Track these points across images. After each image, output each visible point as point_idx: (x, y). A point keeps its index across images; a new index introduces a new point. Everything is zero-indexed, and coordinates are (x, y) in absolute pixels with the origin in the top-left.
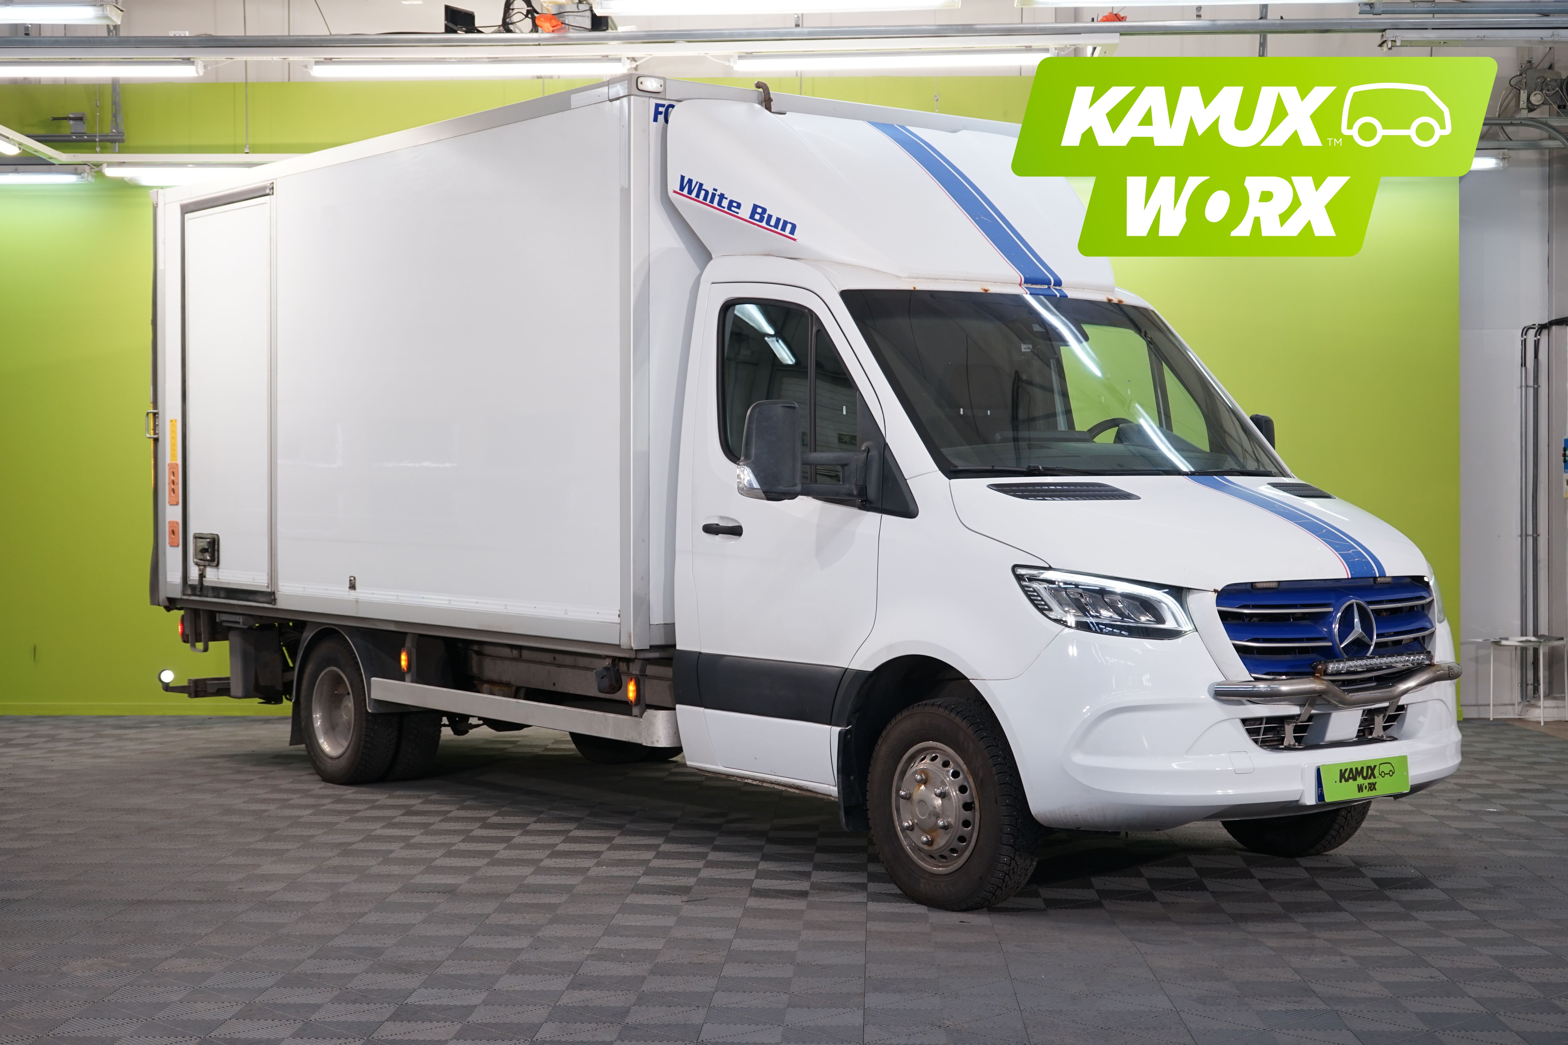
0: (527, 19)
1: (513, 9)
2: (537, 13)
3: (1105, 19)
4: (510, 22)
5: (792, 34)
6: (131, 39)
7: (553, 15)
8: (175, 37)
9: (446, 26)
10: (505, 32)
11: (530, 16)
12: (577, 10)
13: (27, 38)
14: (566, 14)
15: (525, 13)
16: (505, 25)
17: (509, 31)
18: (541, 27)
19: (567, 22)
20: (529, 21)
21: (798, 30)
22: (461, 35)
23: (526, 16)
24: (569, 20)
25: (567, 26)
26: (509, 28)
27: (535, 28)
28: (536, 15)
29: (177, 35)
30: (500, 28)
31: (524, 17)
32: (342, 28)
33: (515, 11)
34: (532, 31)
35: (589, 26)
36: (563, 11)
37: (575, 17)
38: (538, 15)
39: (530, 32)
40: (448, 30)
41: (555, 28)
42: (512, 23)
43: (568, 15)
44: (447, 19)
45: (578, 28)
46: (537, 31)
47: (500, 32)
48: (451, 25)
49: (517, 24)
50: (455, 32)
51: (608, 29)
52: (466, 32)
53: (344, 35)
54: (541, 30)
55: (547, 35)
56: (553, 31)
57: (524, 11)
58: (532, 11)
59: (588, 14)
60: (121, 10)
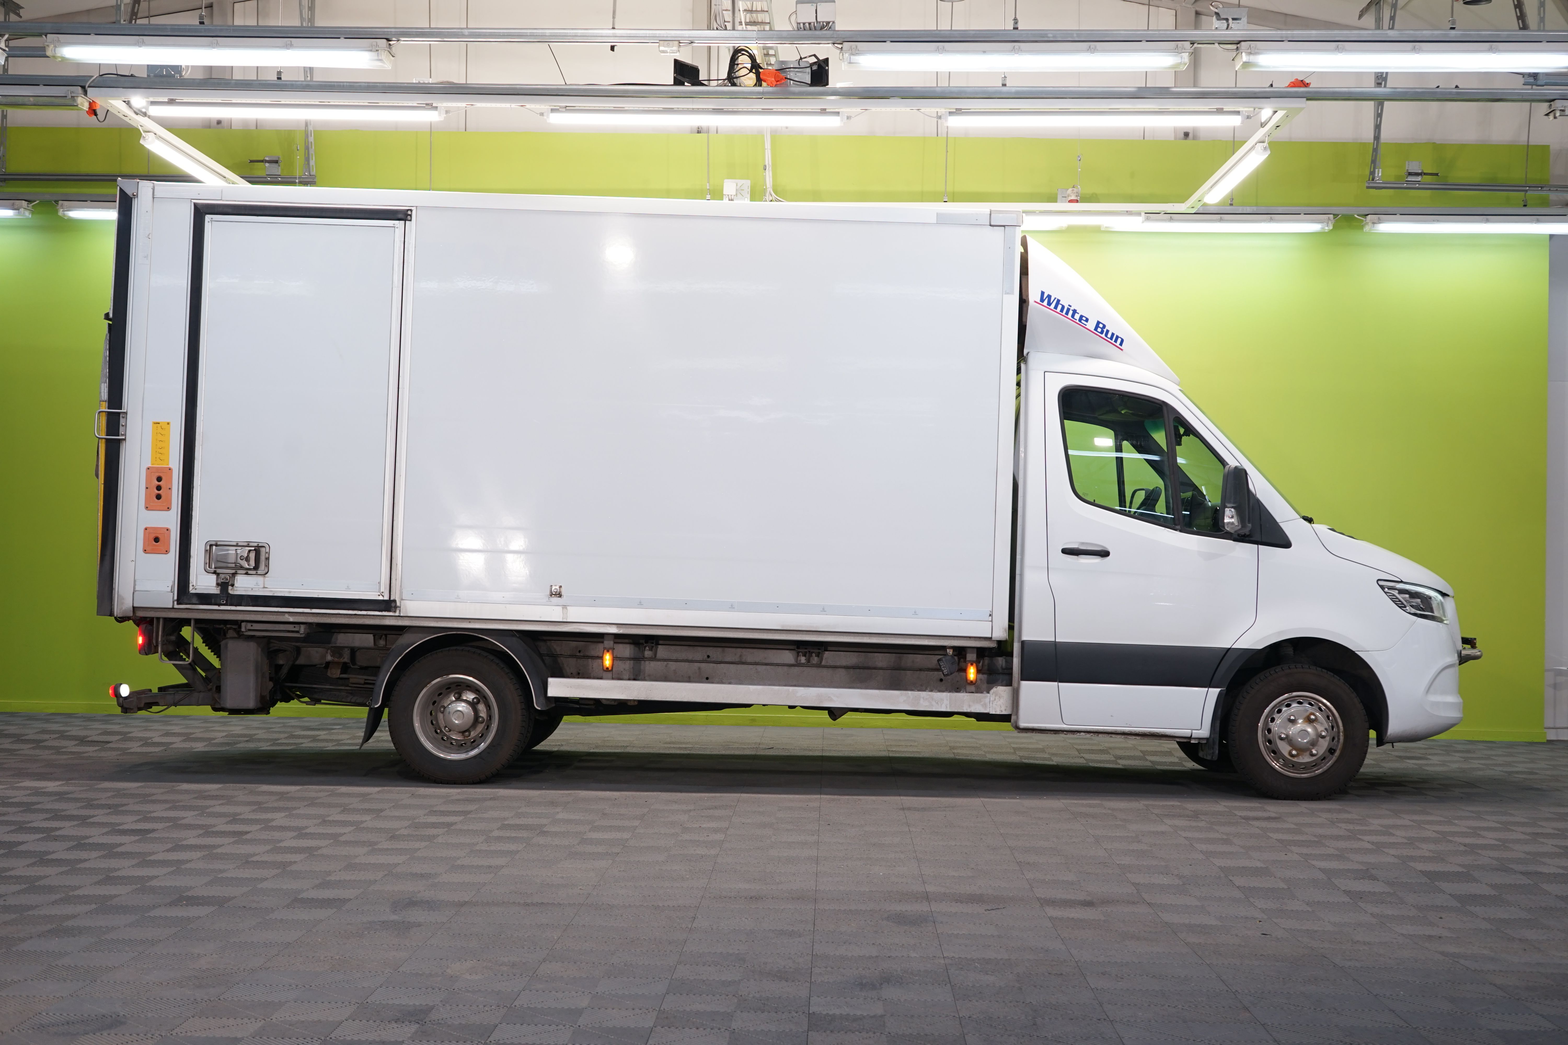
0: (751, 73)
1: (738, 64)
2: (761, 68)
3: (1292, 84)
4: (735, 76)
5: (1000, 92)
6: (378, 85)
7: (776, 70)
8: (419, 83)
9: (675, 78)
10: (730, 85)
11: (754, 71)
12: (798, 67)
13: (279, 82)
14: (787, 70)
15: (749, 68)
16: (731, 79)
17: (734, 84)
18: (765, 81)
19: (788, 77)
20: (753, 76)
21: (1004, 89)
22: (688, 87)
23: (751, 71)
24: (791, 75)
25: (789, 80)
26: (733, 81)
27: (759, 81)
28: (761, 70)
29: (422, 82)
30: (724, 81)
31: (748, 71)
32: (577, 78)
33: (740, 66)
34: (755, 85)
35: (809, 82)
36: (785, 67)
37: (796, 73)
38: (762, 70)
39: (754, 86)
40: (677, 82)
41: (778, 83)
42: (737, 78)
43: (789, 71)
44: (676, 71)
45: (799, 83)
46: (761, 85)
47: (725, 86)
48: (680, 78)
49: (741, 78)
50: (683, 84)
51: (827, 84)
52: (693, 85)
53: (579, 85)
54: (764, 84)
55: (770, 89)
56: (776, 86)
57: (749, 66)
58: (756, 67)
59: (809, 70)
60: (393, 56)
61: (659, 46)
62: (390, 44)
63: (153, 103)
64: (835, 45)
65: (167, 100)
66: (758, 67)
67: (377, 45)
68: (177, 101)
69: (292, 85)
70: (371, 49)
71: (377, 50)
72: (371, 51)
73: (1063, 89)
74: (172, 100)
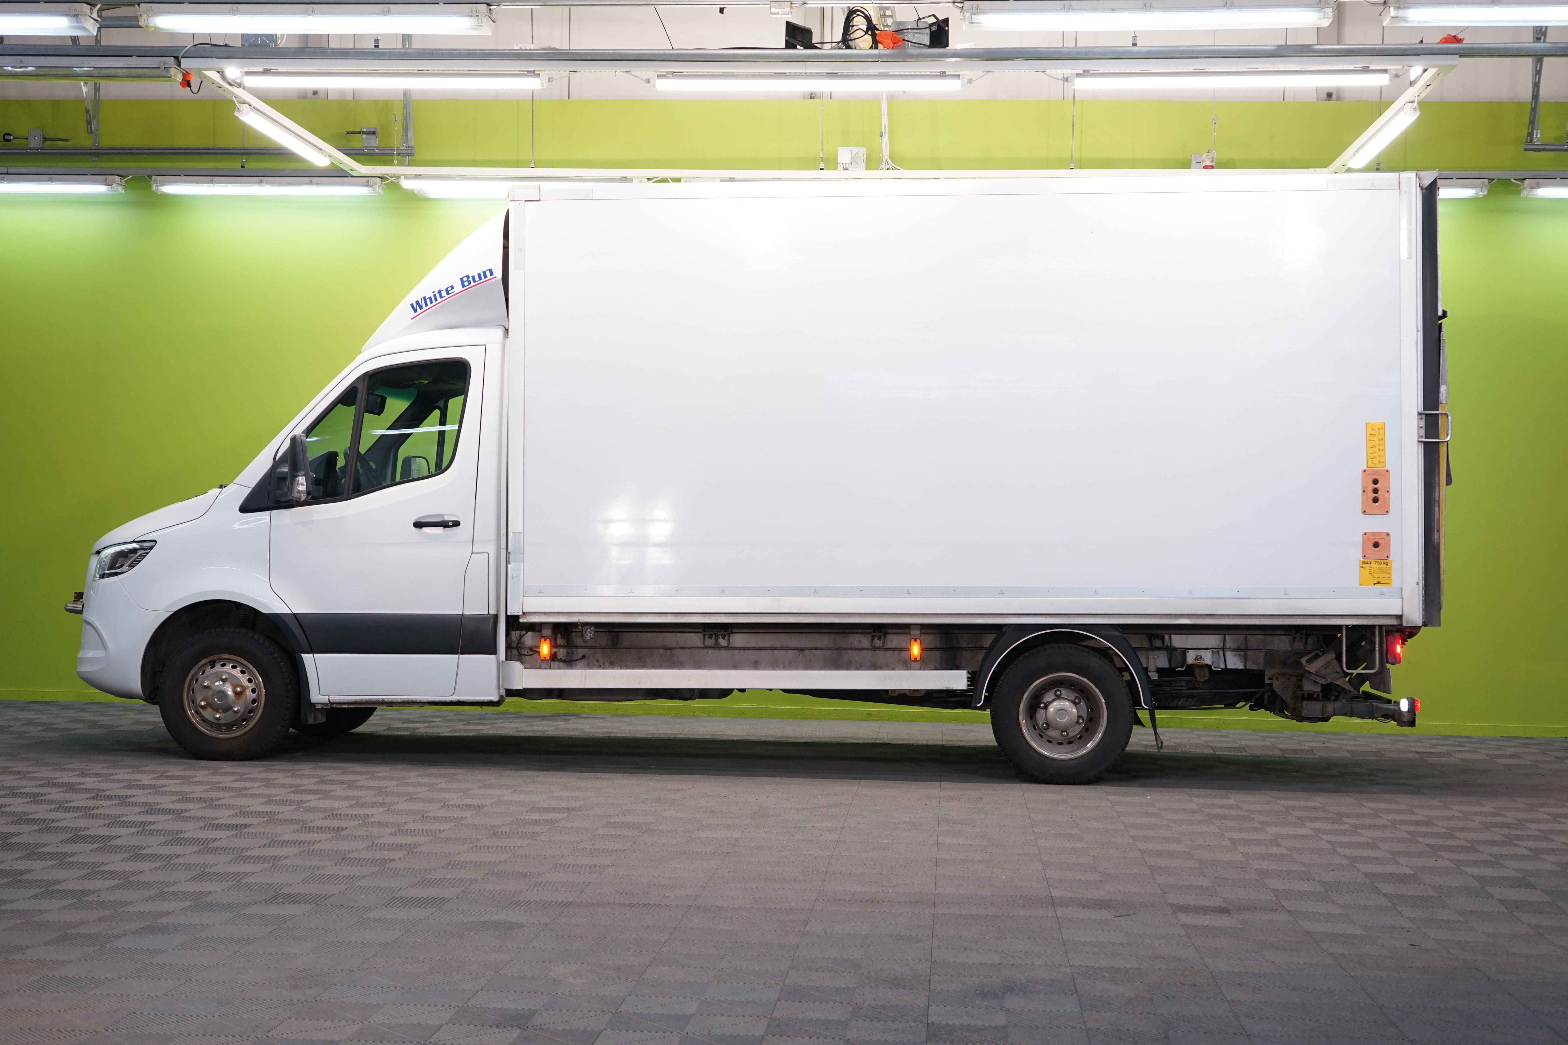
0: (867, 35)
1: (853, 26)
2: (878, 30)
3: (1444, 40)
4: (849, 38)
5: (1131, 53)
6: (478, 51)
7: (893, 31)
8: (521, 49)
9: (787, 41)
10: (844, 47)
11: (870, 32)
12: (917, 27)
13: (377, 50)
14: (905, 31)
15: (865, 30)
16: (845, 41)
17: (849, 47)
18: (881, 43)
19: (906, 39)
20: (868, 38)
21: (1135, 49)
22: (800, 51)
23: (866, 33)
24: (909, 36)
25: (906, 42)
26: (848, 44)
27: (875, 44)
28: (877, 32)
29: (523, 48)
30: (838, 44)
31: (864, 33)
32: (685, 42)
33: (855, 28)
34: (871, 47)
35: (928, 44)
36: (902, 28)
37: (915, 34)
38: (879, 32)
39: (870, 49)
40: (789, 45)
41: (895, 45)
42: (852, 40)
43: (907, 33)
44: (787, 34)
45: (917, 45)
46: (877, 48)
47: (839, 49)
48: (792, 41)
49: (856, 40)
50: (795, 47)
51: (947, 46)
52: (806, 48)
53: (686, 49)
54: (880, 46)
55: (887, 52)
56: (893, 48)
57: (864, 27)
58: (872, 28)
59: (928, 31)
60: (494, 22)
61: (770, 8)
62: (490, 9)
63: (248, 73)
64: (956, 4)
65: (262, 71)
66: (873, 28)
67: (477, 10)
68: (272, 71)
69: (390, 53)
70: (470, 14)
71: (477, 16)
72: (471, 16)
73: (1198, 48)
74: (267, 70)
